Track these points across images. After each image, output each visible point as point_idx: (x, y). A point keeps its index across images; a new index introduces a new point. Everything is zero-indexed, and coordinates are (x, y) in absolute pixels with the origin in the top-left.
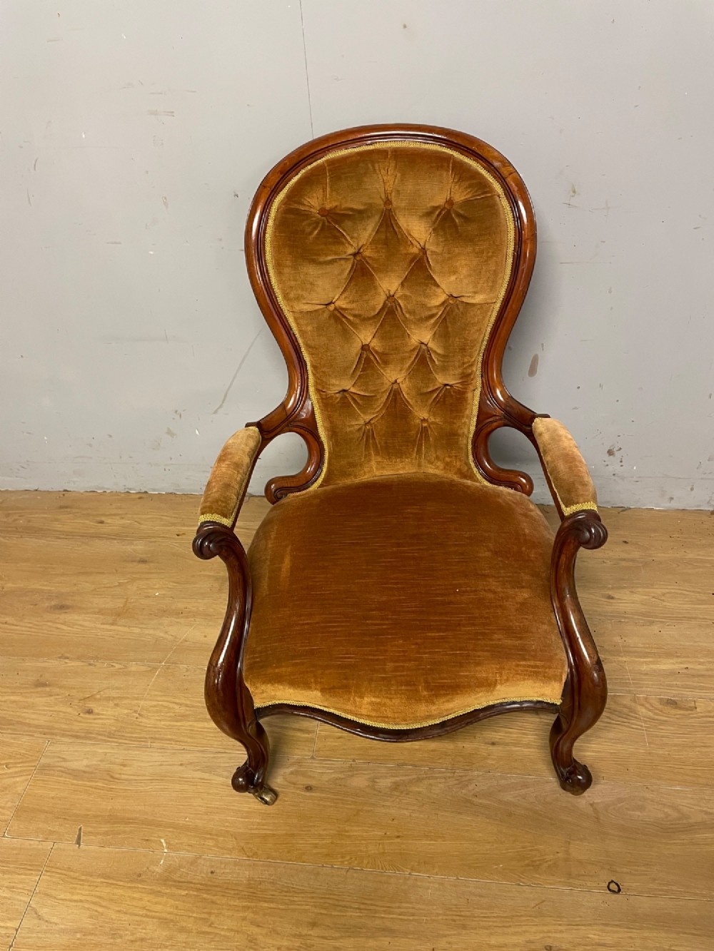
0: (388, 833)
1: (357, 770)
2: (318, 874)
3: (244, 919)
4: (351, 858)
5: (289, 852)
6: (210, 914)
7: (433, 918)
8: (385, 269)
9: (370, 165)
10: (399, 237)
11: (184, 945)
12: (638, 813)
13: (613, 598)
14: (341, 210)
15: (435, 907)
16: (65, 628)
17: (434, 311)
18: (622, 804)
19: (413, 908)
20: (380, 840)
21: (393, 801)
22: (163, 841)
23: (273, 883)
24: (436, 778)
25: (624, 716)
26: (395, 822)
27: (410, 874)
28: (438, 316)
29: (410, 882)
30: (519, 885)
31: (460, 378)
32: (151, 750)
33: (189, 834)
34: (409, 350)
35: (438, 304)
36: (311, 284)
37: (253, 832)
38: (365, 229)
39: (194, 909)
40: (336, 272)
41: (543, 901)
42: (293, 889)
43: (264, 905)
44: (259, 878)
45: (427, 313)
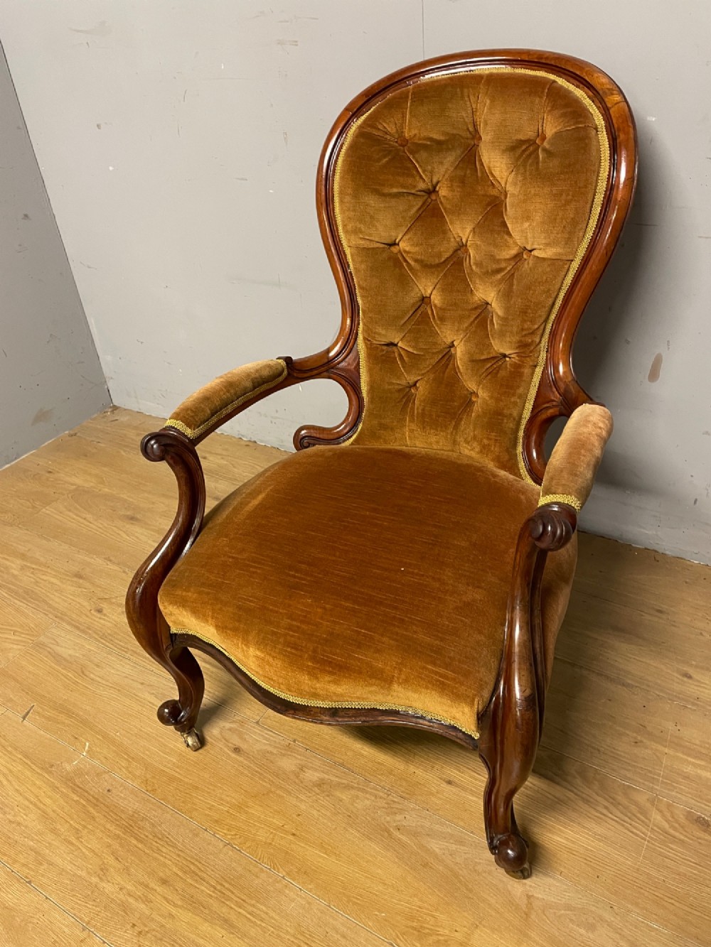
0: (286, 826)
1: (291, 752)
2: (197, 835)
3: (109, 846)
4: (236, 835)
5: (183, 802)
6: (85, 827)
7: (281, 934)
8: (458, 211)
9: (458, 90)
10: (479, 174)
11: (47, 845)
12: (582, 931)
13: (690, 677)
14: (420, 139)
15: (288, 924)
16: (124, 536)
17: (503, 265)
18: (568, 912)
19: (267, 913)
20: (275, 829)
21: (309, 797)
22: (87, 744)
23: (153, 824)
24: (367, 792)
25: (629, 814)
26: (299, 819)
27: (283, 878)
28: (506, 271)
29: (279, 886)
31: (517, 348)
32: (127, 661)
33: (111, 747)
34: (470, 308)
35: (508, 257)
36: (372, 217)
37: (165, 769)
38: (441, 163)
39: (75, 816)
40: (401, 209)
42: (167, 840)
43: (134, 842)
44: (144, 814)
45: (495, 266)
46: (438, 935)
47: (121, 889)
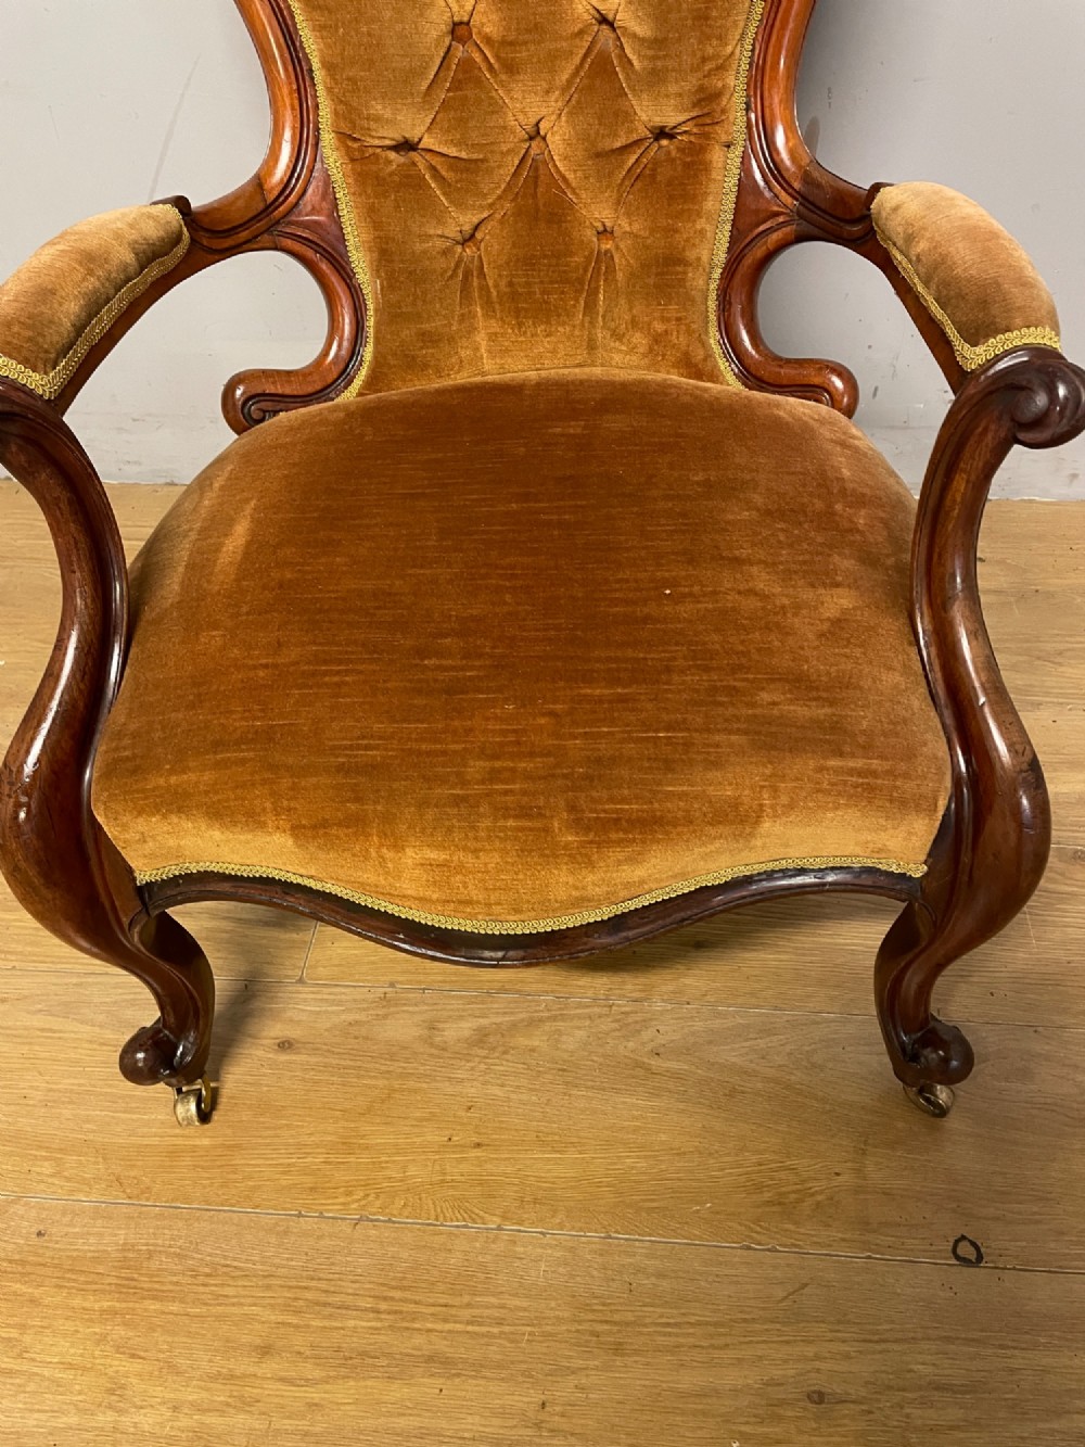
0: (455, 1138)
1: (396, 1006)
3: (102, 1339)
4: (366, 1196)
5: (223, 1185)
6: (23, 1327)
7: (548, 1328)
15: (553, 1304)
19: (503, 1307)
20: (437, 1153)
21: (472, 1069)
23: (178, 1255)
24: (572, 1018)
26: (473, 1114)
27: (499, 1228)
29: (499, 1247)
30: (749, 1248)
37: (146, 1141)
41: (806, 1285)
42: (225, 1269)
43: (154, 1306)
44: (147, 1245)
46: (812, 1195)
47: (175, 1409)
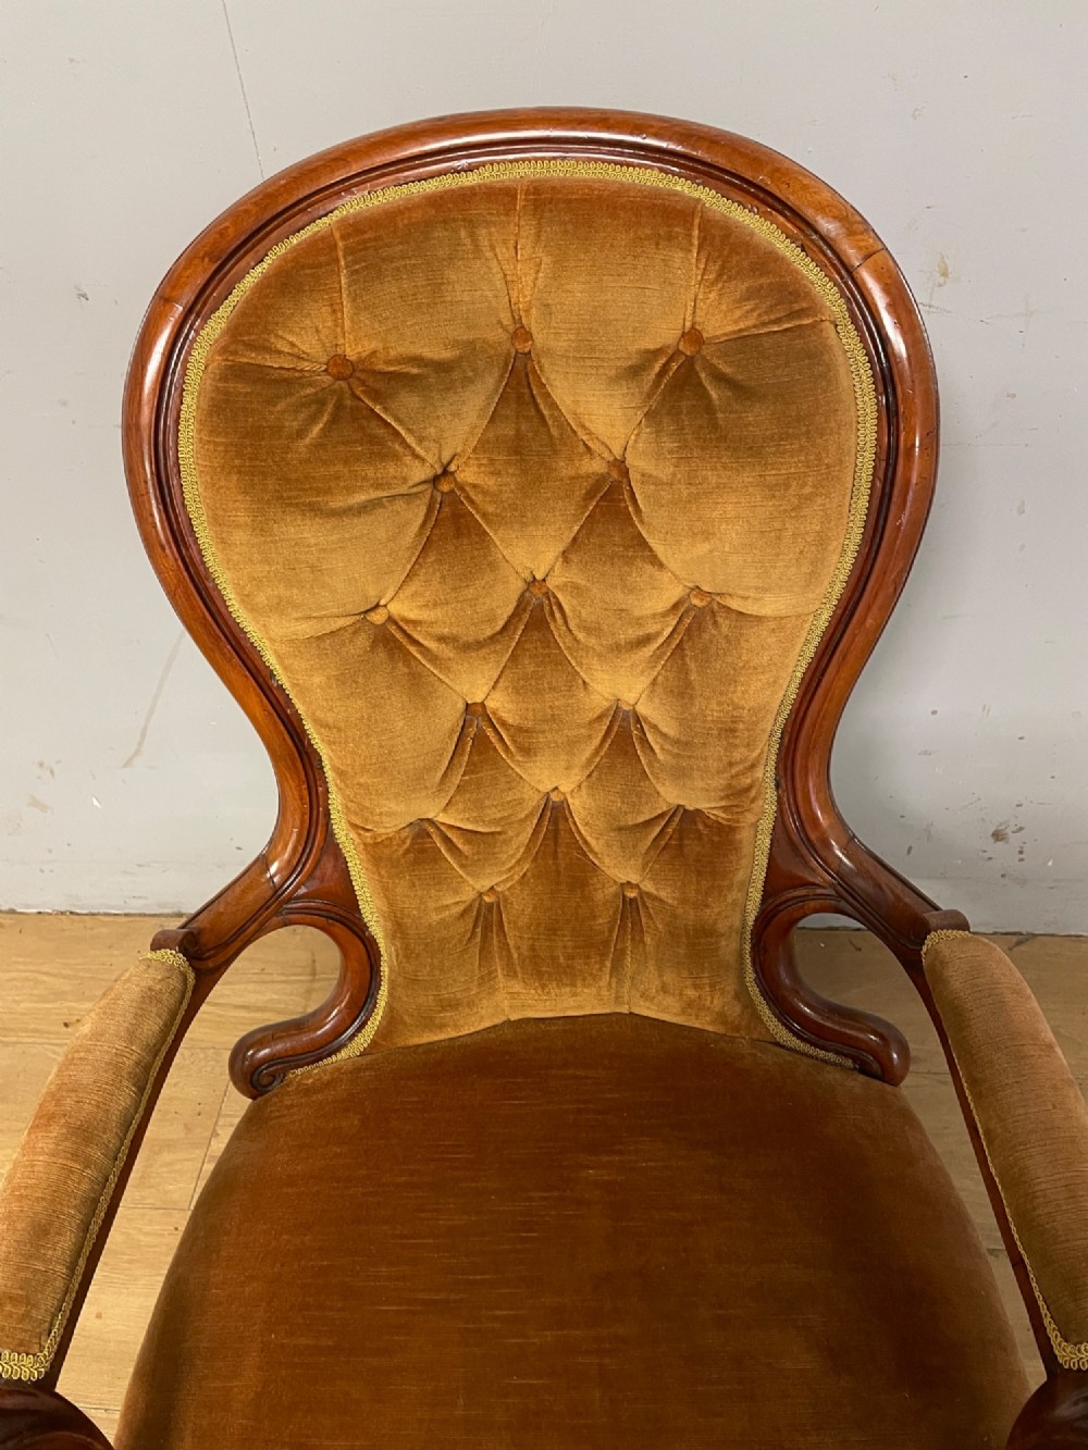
8: (518, 518)
9: (463, 233)
10: (555, 432)
14: (389, 363)
17: (652, 628)
28: (661, 640)
35: (660, 609)
36: (314, 568)
38: (456, 414)
40: (381, 534)
45: (633, 633)
